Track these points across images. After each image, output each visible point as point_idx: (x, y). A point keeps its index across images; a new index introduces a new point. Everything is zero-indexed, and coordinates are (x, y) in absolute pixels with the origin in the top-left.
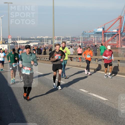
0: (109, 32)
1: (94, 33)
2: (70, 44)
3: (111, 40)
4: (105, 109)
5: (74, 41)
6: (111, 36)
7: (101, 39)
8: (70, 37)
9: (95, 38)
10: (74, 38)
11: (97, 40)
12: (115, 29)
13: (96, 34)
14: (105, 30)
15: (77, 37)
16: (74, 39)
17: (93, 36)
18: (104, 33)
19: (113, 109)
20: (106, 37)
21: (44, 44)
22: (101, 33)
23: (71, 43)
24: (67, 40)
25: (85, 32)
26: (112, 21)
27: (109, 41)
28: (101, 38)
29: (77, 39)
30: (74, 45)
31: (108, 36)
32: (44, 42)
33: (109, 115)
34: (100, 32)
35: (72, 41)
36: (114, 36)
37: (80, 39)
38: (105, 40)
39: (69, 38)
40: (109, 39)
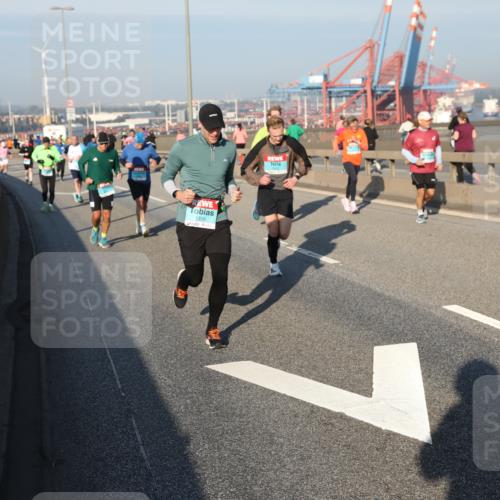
0: (341, 86)
1: (300, 90)
2: (237, 120)
3: (348, 108)
4: (332, 285)
5: (247, 111)
6: (346, 96)
7: (321, 105)
8: (236, 101)
9: (302, 101)
10: (247, 102)
11: (309, 107)
12: (357, 77)
13: (305, 91)
14: (331, 79)
15: (255, 101)
16: (247, 107)
17: (298, 98)
18: (327, 88)
19: (353, 284)
20: (333, 99)
21: (164, 121)
22: (320, 88)
23: (239, 116)
24: (229, 108)
25: (277, 87)
26: (348, 55)
27: (340, 109)
28: (320, 102)
29: (255, 105)
30: (246, 123)
31: (339, 96)
32: (164, 115)
33: (344, 301)
34: (316, 86)
35: (240, 111)
36: (355, 96)
37: (262, 105)
38: (330, 108)
39: (232, 105)
40: (341, 104)
